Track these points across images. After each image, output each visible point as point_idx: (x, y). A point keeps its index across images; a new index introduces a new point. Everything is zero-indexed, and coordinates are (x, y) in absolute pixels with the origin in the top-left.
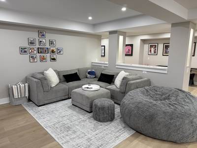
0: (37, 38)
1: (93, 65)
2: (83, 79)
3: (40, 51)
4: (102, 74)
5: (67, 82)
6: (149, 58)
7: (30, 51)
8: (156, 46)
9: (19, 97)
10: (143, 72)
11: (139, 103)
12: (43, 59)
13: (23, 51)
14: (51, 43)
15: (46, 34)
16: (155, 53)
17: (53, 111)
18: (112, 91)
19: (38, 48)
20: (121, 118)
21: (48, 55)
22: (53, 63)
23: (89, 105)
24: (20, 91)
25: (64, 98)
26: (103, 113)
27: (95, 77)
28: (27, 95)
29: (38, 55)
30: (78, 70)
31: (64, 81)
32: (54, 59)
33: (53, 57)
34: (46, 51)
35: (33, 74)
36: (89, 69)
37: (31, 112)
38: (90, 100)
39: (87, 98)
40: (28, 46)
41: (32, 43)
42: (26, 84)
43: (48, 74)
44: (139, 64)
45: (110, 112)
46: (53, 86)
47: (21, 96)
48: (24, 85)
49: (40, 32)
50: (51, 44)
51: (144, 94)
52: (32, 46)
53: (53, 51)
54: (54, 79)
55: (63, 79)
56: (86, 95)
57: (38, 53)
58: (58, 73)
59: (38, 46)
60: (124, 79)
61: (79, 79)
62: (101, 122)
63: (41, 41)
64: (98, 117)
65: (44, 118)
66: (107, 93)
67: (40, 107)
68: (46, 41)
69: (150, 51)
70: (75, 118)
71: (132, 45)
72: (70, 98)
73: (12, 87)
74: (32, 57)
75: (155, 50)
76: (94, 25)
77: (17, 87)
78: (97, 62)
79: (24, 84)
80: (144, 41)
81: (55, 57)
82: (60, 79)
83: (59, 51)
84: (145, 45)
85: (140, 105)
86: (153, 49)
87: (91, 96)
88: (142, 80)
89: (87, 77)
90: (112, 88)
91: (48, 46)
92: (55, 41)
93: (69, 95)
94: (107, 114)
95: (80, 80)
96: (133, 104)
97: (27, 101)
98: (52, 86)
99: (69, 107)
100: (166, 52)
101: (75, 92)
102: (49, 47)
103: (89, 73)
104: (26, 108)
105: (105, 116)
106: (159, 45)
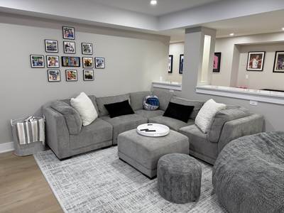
0: (61, 40)
1: (155, 88)
2: (138, 112)
3: (66, 62)
4: (171, 104)
5: (112, 117)
6: (247, 75)
7: (48, 62)
8: (261, 55)
9: (29, 142)
10: (251, 103)
11: (261, 173)
12: (70, 77)
13: (36, 62)
14: (85, 48)
15: (76, 33)
16: (259, 67)
17: (84, 172)
18: (192, 137)
19: (62, 57)
20: (212, 194)
21: (80, 69)
22: (89, 83)
23: (149, 165)
24: (31, 131)
25: (105, 145)
26: (180, 187)
27: (158, 109)
28: (42, 139)
29: (63, 69)
30: (130, 95)
31: (106, 115)
32: (89, 77)
33: (87, 74)
34: (75, 63)
35: (53, 103)
36: (147, 93)
37: (46, 172)
38: (153, 156)
39: (147, 151)
40: (46, 54)
41: (51, 48)
42: (41, 121)
43: (77, 103)
44: (231, 86)
45: (193, 184)
46: (86, 123)
47: (31, 140)
48: (36, 122)
49: (66, 30)
50: (85, 50)
51: (261, 148)
52: (51, 55)
53: (88, 64)
54: (88, 111)
55: (104, 111)
56: (145, 145)
57: (63, 65)
58: (96, 101)
59: (61, 54)
60: (218, 115)
61: (130, 111)
62: (175, 202)
63: (67, 46)
64: (169, 193)
65: (66, 187)
66: (183, 142)
67: (63, 162)
68: (75, 45)
69: (251, 64)
70: (123, 189)
71: (220, 53)
72: (116, 145)
73: (16, 125)
74: (52, 73)
75: (260, 62)
76: (159, 18)
77: (25, 126)
78: (161, 82)
79: (38, 119)
80: (240, 48)
81: (91, 73)
82: (99, 111)
83: (99, 63)
84: (241, 54)
85: (263, 180)
86: (255, 62)
87: (154, 147)
88: (250, 118)
89: (144, 109)
90: (190, 131)
91: (79, 54)
92: (91, 46)
93: (115, 140)
94: (187, 189)
95: (132, 112)
96: (246, 174)
97: (42, 148)
98: (85, 125)
99: (113, 164)
100: (280, 67)
101: (125, 138)
102: (81, 56)
103: (149, 101)
104: (38, 162)
105: (183, 192)
106: (267, 54)
